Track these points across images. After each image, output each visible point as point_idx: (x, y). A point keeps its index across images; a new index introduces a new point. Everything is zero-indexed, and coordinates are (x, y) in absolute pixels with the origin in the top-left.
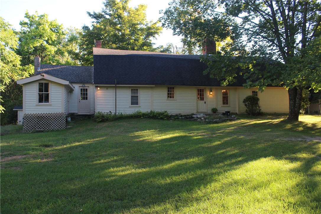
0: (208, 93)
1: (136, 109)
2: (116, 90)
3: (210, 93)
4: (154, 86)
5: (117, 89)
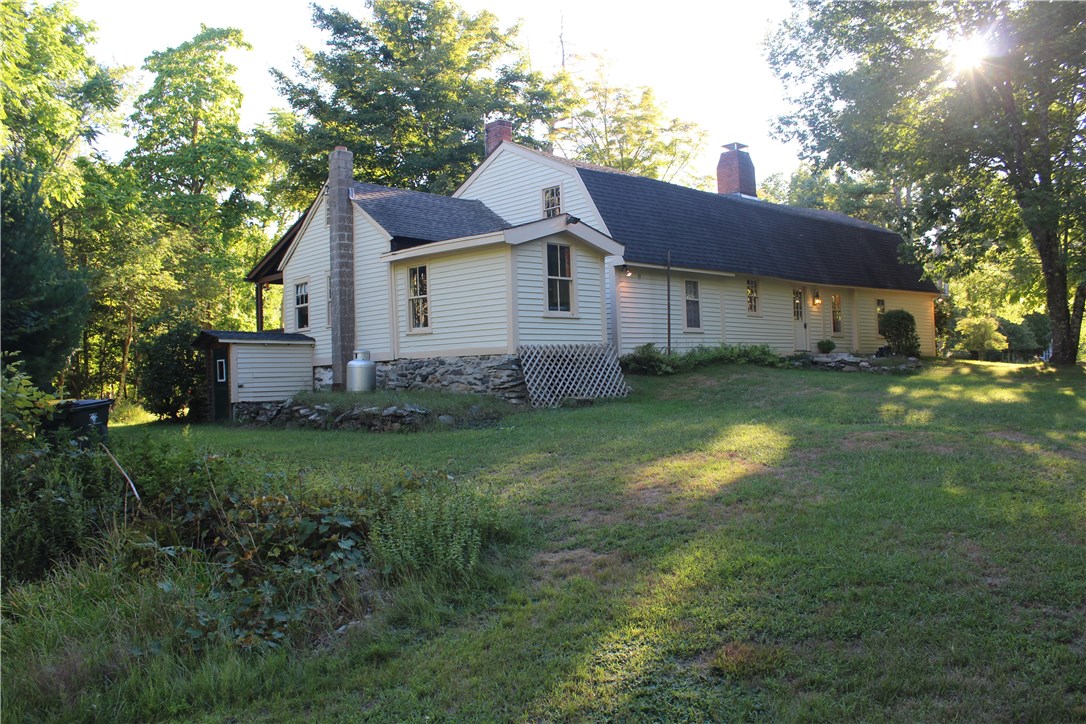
0: (810, 303)
1: (695, 340)
2: (669, 286)
3: (814, 302)
4: (733, 275)
5: (671, 280)
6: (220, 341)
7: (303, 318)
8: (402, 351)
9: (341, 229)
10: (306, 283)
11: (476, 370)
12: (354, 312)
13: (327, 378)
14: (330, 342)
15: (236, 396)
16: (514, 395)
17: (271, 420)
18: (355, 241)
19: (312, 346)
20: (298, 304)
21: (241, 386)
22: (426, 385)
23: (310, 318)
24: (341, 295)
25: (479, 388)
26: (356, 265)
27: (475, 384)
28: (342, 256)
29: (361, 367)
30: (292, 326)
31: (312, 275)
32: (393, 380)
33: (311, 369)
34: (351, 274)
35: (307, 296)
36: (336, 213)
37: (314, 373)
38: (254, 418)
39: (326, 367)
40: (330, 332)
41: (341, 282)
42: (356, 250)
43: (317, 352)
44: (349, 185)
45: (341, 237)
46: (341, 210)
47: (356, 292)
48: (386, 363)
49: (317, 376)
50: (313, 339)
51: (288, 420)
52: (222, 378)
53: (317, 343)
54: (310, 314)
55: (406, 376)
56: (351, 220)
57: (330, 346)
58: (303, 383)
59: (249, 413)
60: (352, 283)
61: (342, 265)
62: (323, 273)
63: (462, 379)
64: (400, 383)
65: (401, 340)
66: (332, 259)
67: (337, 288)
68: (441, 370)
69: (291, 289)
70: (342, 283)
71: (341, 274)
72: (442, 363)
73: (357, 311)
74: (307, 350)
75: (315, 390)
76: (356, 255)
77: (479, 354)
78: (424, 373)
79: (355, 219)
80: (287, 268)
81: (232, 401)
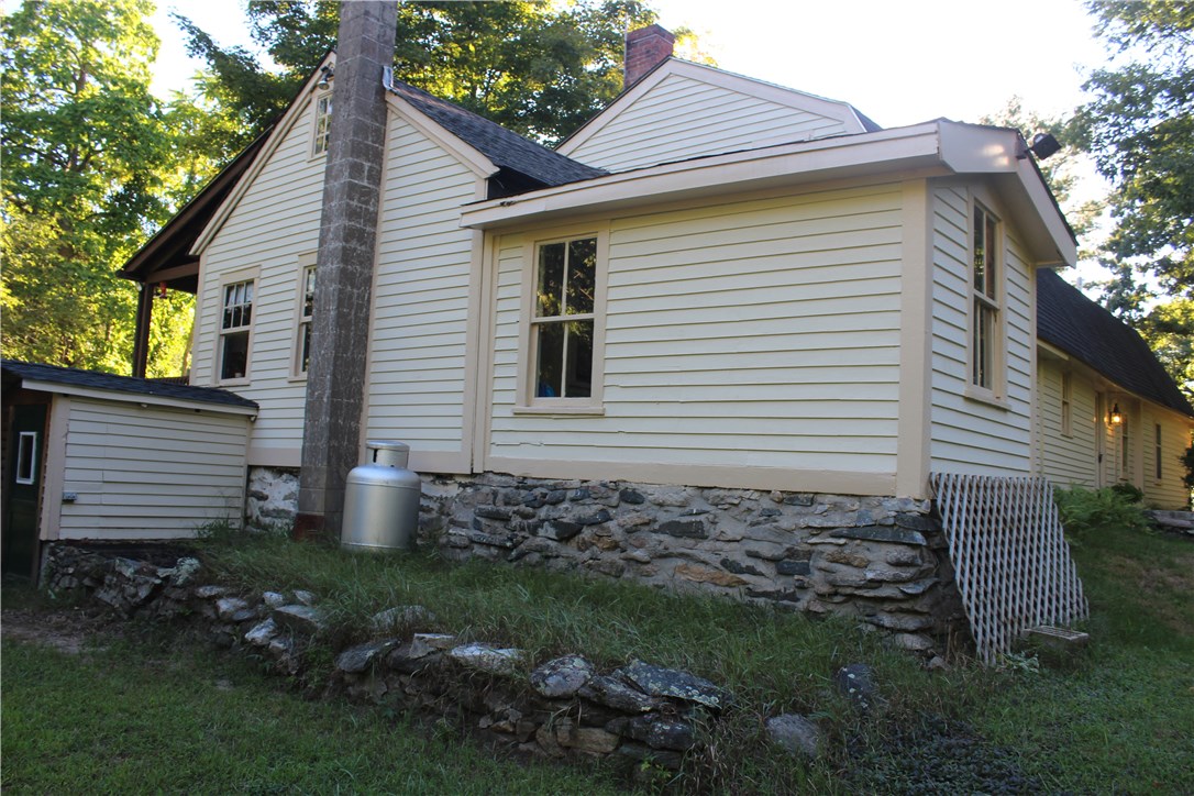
3: (1111, 420)
6: (26, 385)
7: (235, 357)
8: (495, 453)
9: (356, 150)
10: (250, 282)
11: (759, 531)
12: (364, 347)
13: (281, 495)
14: (302, 413)
15: (56, 524)
16: (911, 623)
17: (134, 610)
18: (386, 185)
19: (251, 420)
20: (226, 326)
21: (69, 501)
22: (570, 550)
23: (251, 357)
24: (340, 304)
25: (767, 585)
26: (381, 238)
27: (751, 571)
28: (352, 214)
29: (387, 486)
30: (208, 372)
31: (265, 265)
32: (463, 525)
33: (243, 472)
34: (368, 260)
35: (248, 310)
36: (349, 114)
37: (249, 481)
38: (90, 590)
39: (279, 471)
40: (303, 392)
41: (343, 271)
42: (384, 206)
43: (257, 434)
44: (386, 59)
45: (356, 170)
46: (360, 108)
47: (376, 302)
48: (442, 478)
49: (255, 487)
50: (253, 405)
51: (182, 620)
52: (26, 475)
53: (262, 414)
54: (252, 348)
55: (505, 519)
56: (380, 137)
57: (301, 423)
58: (221, 502)
59: (80, 574)
60: (368, 281)
61: (350, 234)
62: (295, 258)
63: (702, 549)
64: (486, 536)
65: (496, 425)
66: (325, 219)
67: (332, 287)
68: (629, 516)
69: (216, 293)
70: (346, 277)
71: (346, 256)
72: (632, 497)
73: (372, 346)
74: (238, 428)
75: (247, 519)
76: (383, 217)
77: (777, 486)
78: (568, 519)
79: (390, 135)
80: (209, 251)
81: (43, 537)
